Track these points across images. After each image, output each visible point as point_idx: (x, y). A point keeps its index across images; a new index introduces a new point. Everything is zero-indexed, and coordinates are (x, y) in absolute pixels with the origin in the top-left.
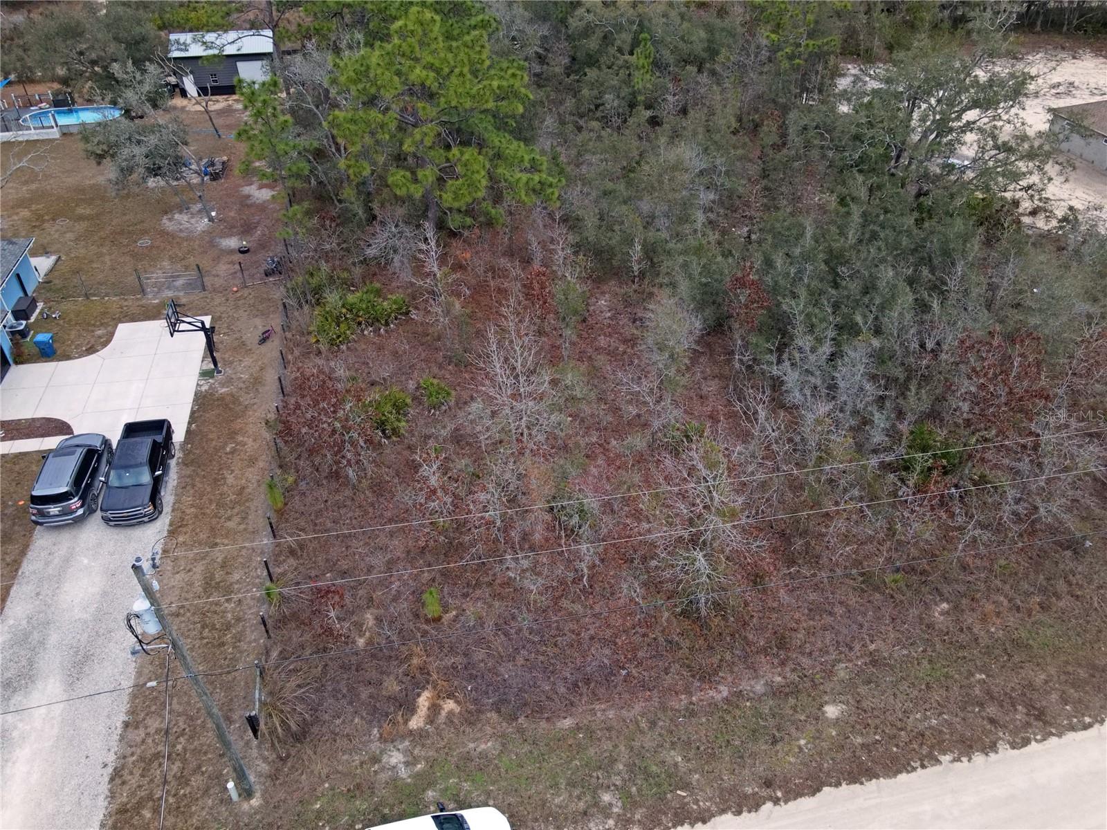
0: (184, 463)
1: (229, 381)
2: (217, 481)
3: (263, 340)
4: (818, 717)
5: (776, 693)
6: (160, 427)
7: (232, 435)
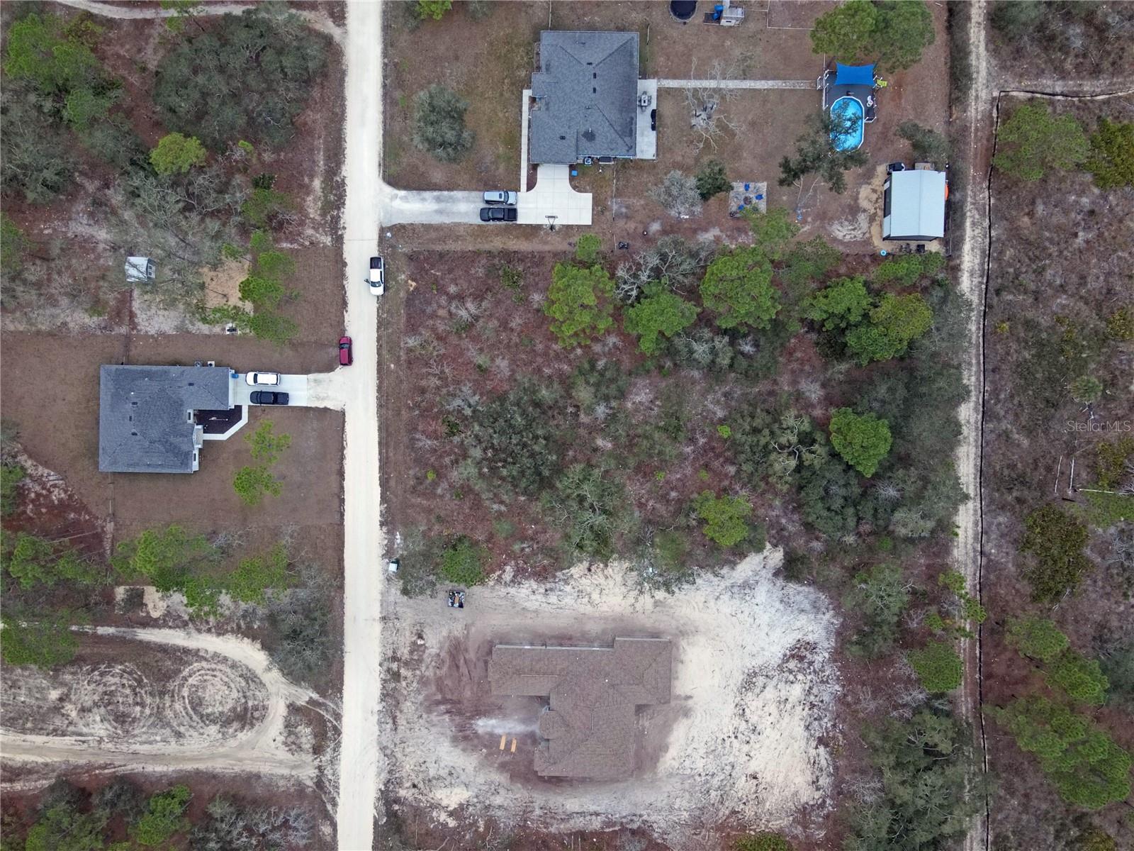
0: (506, 225)
1: (547, 234)
2: (497, 235)
3: (570, 244)
4: (391, 362)
5: (399, 357)
6: (515, 218)
7: (518, 237)
